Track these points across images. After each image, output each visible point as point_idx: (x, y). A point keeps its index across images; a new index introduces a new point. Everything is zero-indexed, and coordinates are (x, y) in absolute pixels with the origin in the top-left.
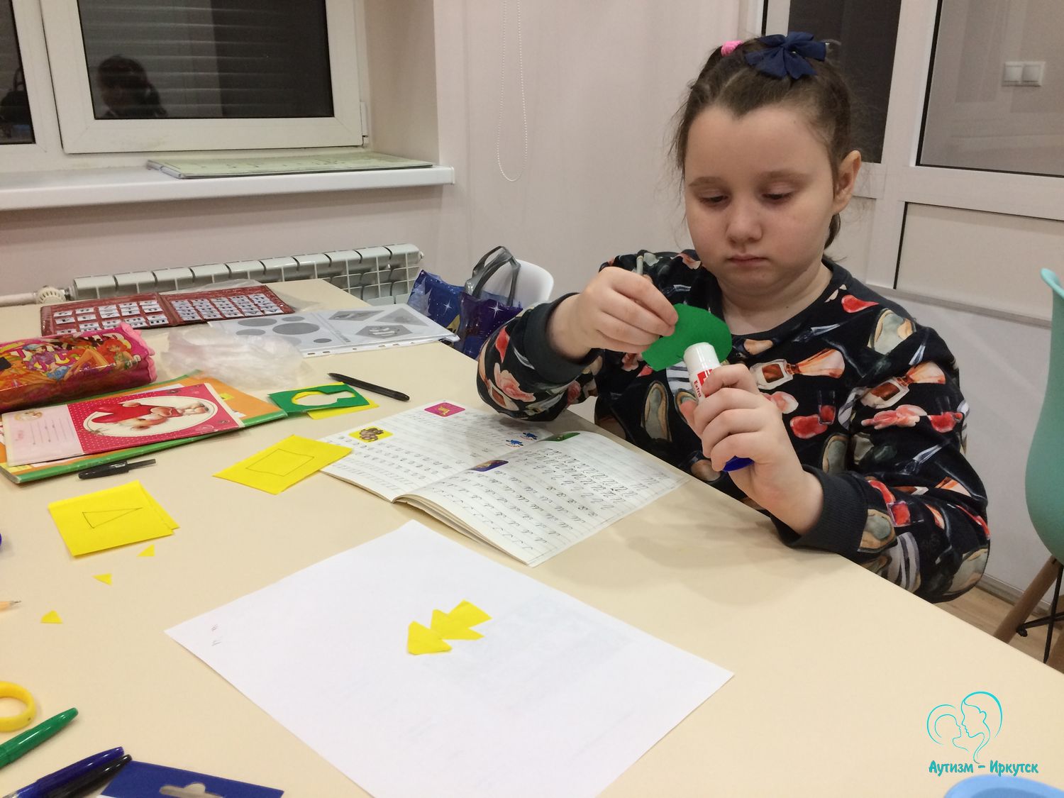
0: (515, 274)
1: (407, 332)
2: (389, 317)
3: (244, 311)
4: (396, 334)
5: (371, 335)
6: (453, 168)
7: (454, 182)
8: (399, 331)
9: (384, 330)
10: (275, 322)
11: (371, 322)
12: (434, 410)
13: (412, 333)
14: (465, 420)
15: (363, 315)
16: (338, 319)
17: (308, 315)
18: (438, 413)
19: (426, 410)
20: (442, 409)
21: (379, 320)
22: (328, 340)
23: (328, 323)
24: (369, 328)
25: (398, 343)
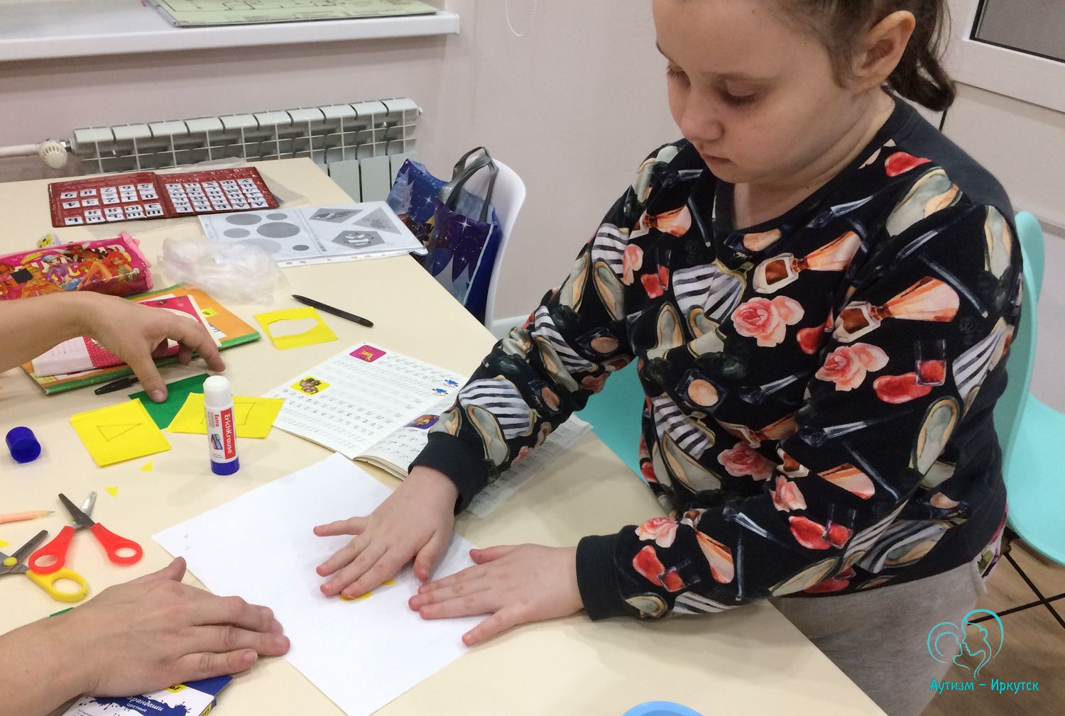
0: (493, 179)
1: (380, 241)
2: (365, 221)
3: (232, 202)
4: (369, 244)
5: (346, 242)
6: (458, 16)
8: (373, 240)
9: (359, 237)
10: (258, 219)
11: (349, 225)
12: (358, 354)
13: (384, 242)
14: (390, 366)
15: (342, 215)
16: (319, 219)
17: (291, 212)
18: (363, 358)
19: (351, 354)
20: (365, 353)
21: (357, 223)
22: (304, 248)
23: (308, 225)
24: (346, 233)
25: (371, 255)
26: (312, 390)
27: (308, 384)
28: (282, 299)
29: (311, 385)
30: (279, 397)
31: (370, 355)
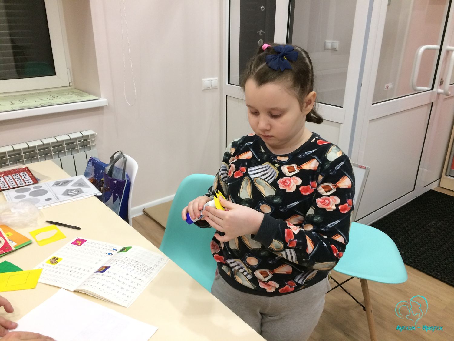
0: (125, 162)
1: (82, 192)
2: (76, 184)
3: (18, 183)
4: (77, 194)
5: (68, 194)
6: (107, 100)
7: (107, 105)
8: (79, 192)
9: (73, 191)
10: (29, 189)
11: (68, 187)
12: (75, 243)
13: (83, 192)
14: (88, 246)
15: (66, 183)
16: (55, 186)
17: (43, 184)
18: (77, 244)
19: (72, 244)
20: (78, 242)
21: (72, 186)
22: (50, 199)
23: (51, 189)
24: (67, 190)
25: (78, 198)
26: (55, 263)
27: (53, 260)
28: (41, 223)
29: (55, 260)
30: (40, 268)
31: (80, 243)
